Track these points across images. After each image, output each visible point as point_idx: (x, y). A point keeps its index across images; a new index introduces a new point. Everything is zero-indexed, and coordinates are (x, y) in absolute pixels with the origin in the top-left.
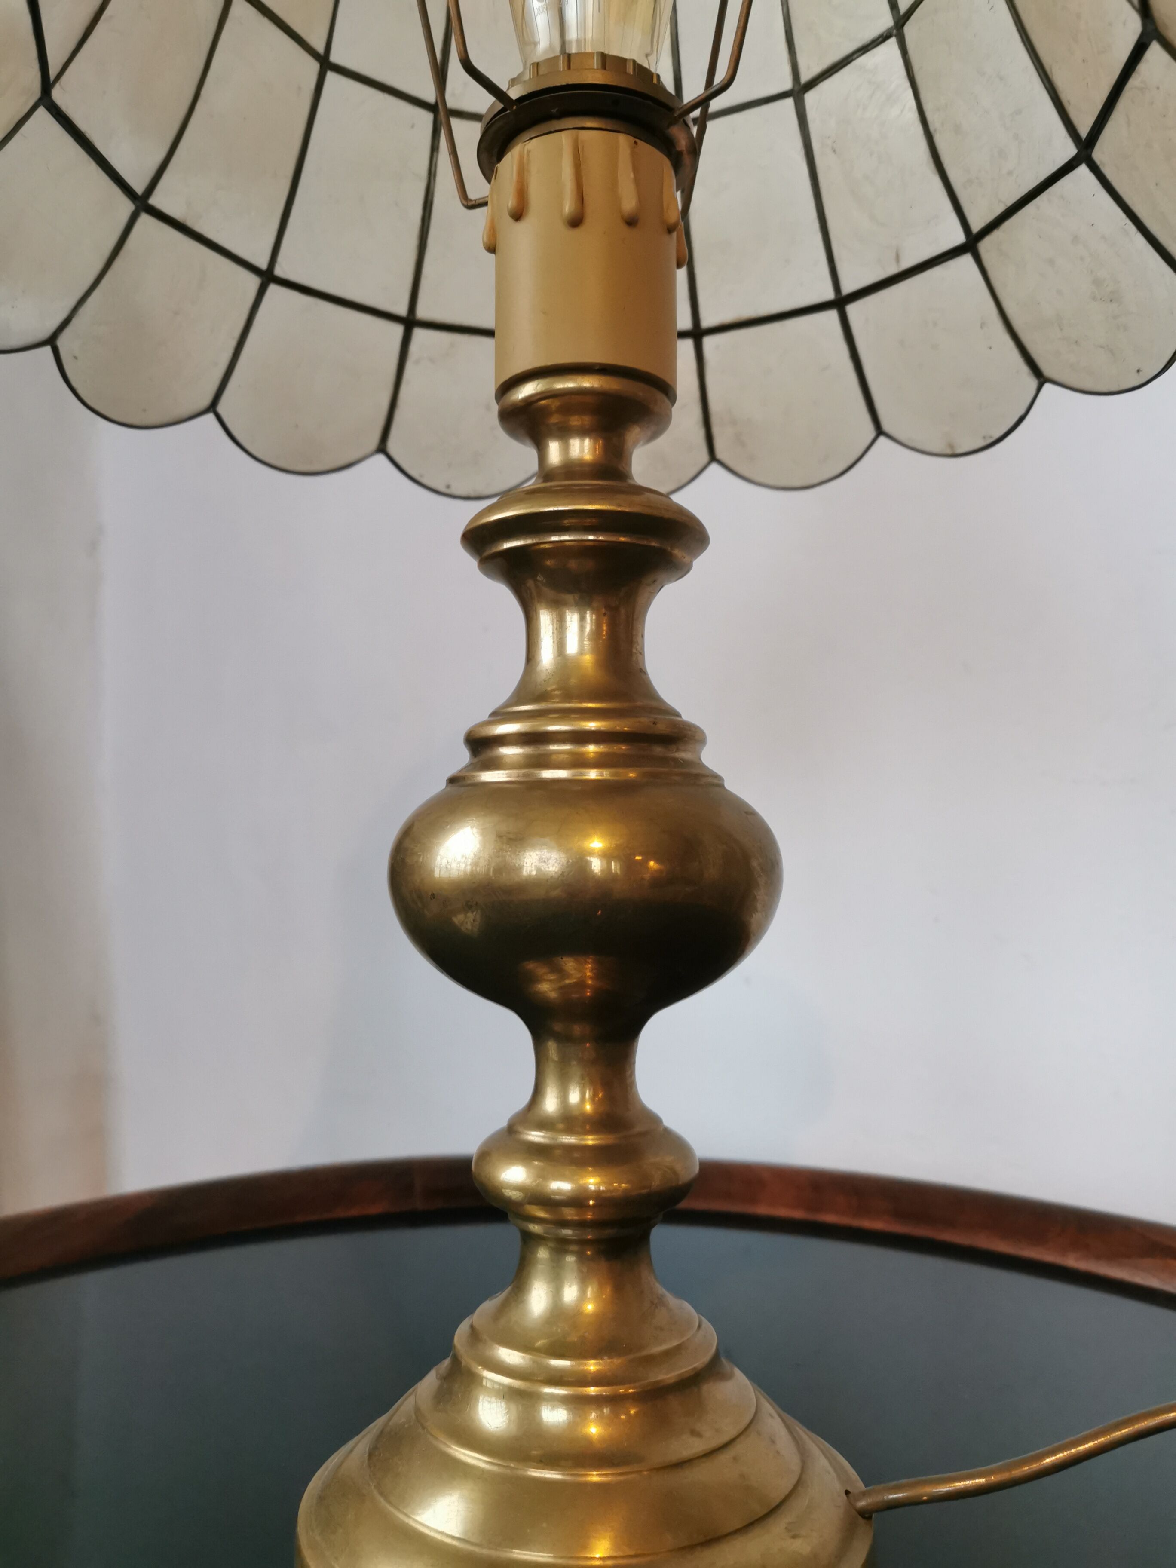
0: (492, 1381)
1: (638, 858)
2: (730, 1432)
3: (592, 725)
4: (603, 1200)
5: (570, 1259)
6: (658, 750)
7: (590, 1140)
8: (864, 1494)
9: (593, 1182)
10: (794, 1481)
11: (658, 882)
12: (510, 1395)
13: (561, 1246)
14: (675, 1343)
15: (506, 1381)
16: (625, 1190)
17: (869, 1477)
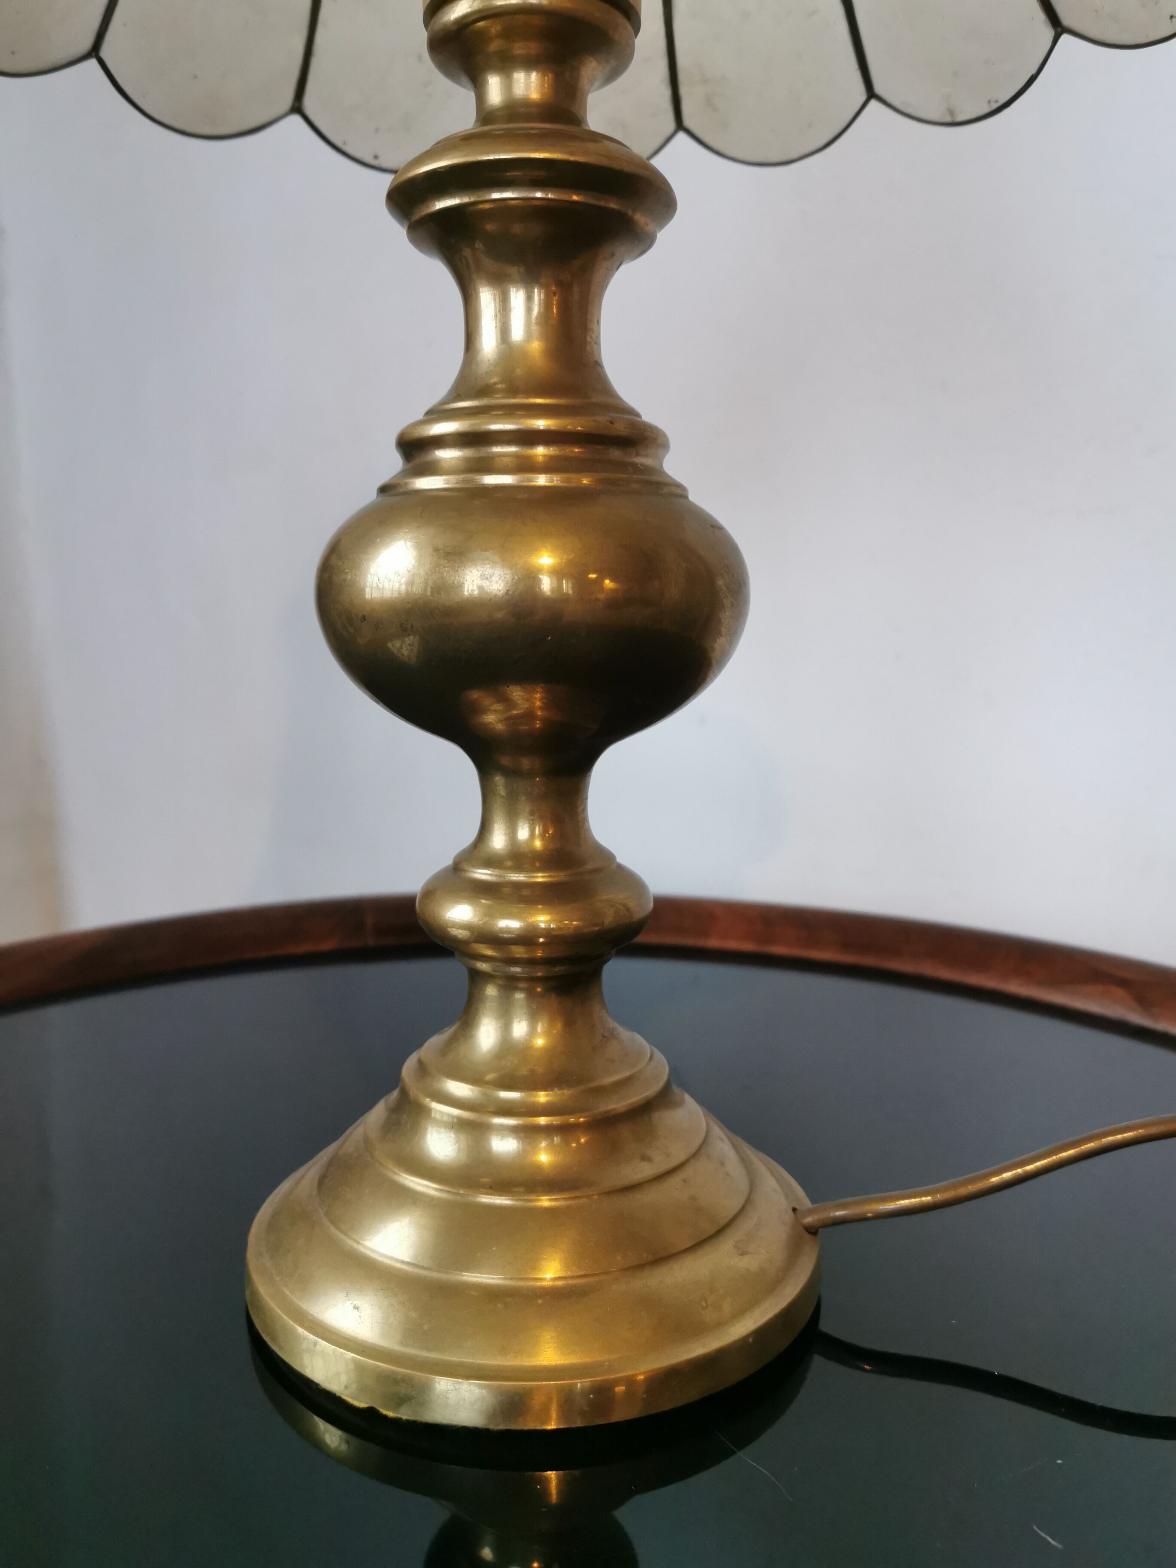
0: (442, 1113)
1: (593, 576)
2: (678, 1154)
3: (541, 424)
4: (553, 938)
5: (520, 996)
6: (616, 454)
7: (540, 878)
8: (810, 1212)
9: (543, 920)
10: (742, 1201)
11: (614, 603)
12: (459, 1125)
13: (510, 984)
14: (626, 1074)
15: (455, 1112)
16: (576, 927)
17: (816, 1195)
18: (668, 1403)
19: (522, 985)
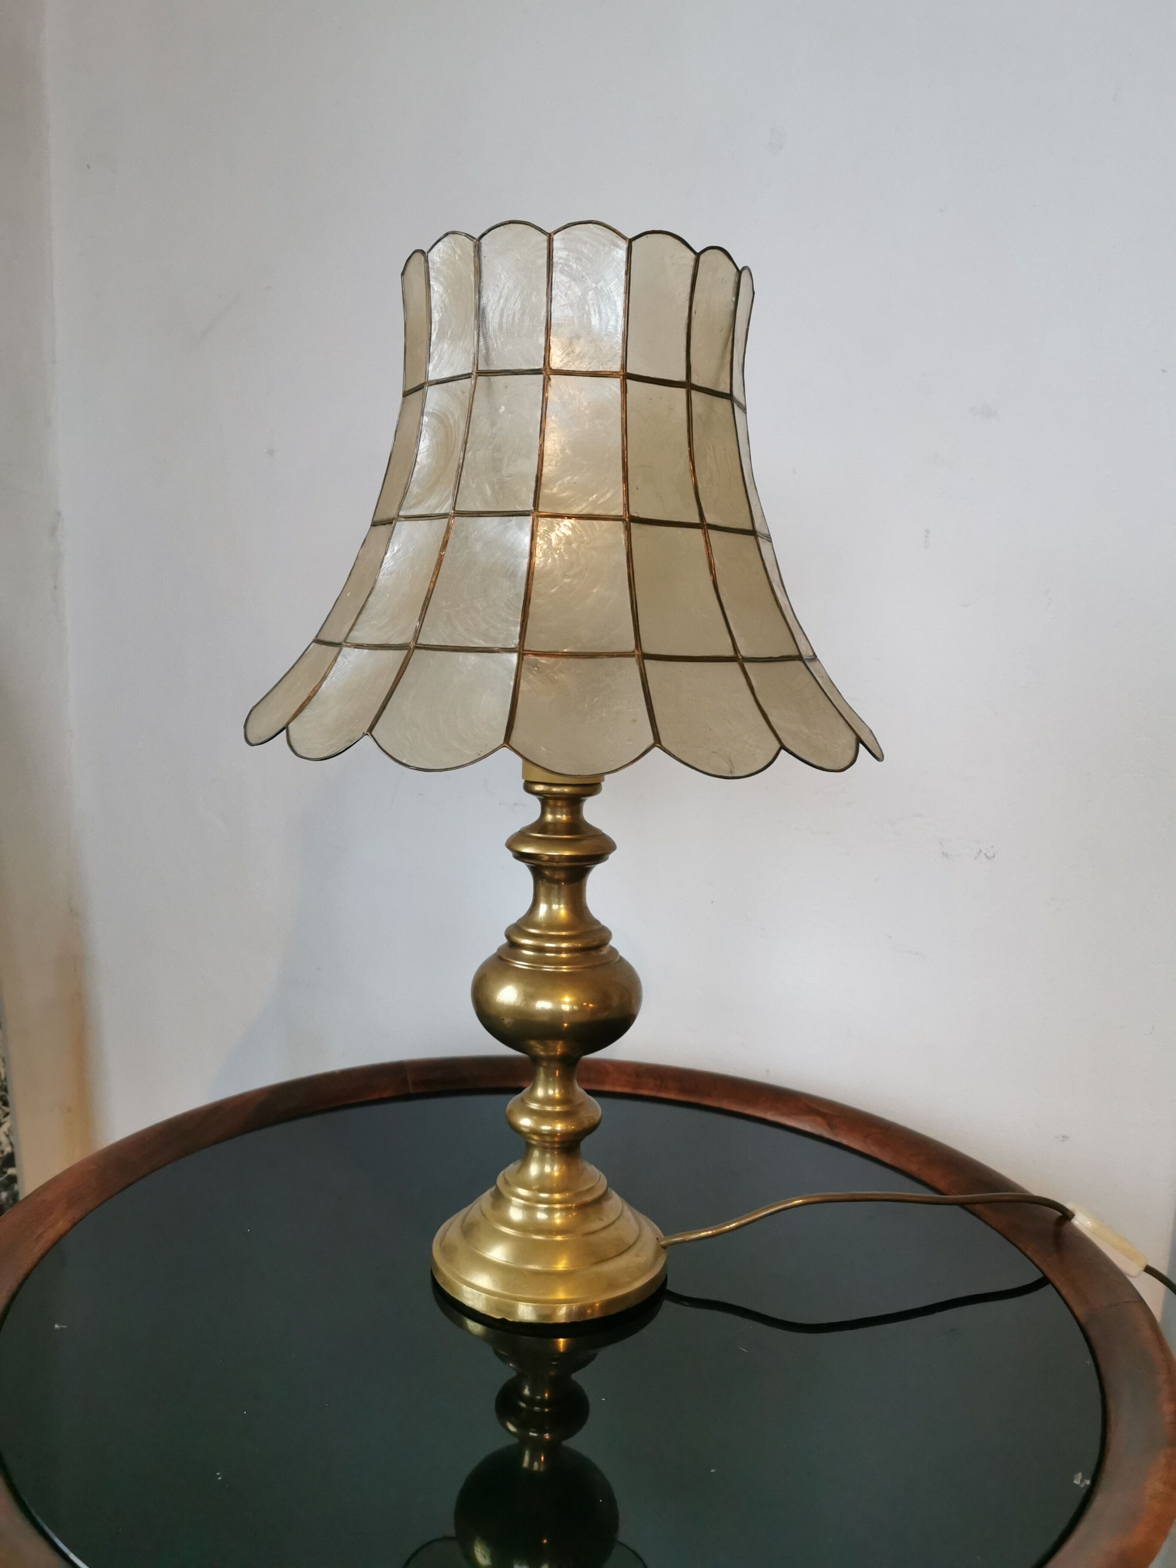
0: (517, 1202)
1: (585, 1004)
2: (613, 1217)
3: (564, 945)
4: (564, 1134)
5: (548, 1155)
6: (593, 953)
7: (558, 1109)
8: (664, 1239)
9: (559, 1127)
10: (637, 1236)
11: (593, 1012)
12: (526, 1208)
13: (544, 1150)
14: (591, 1185)
15: (522, 1202)
16: (574, 1128)
17: (666, 1233)
18: (613, 1311)
19: (549, 1150)
